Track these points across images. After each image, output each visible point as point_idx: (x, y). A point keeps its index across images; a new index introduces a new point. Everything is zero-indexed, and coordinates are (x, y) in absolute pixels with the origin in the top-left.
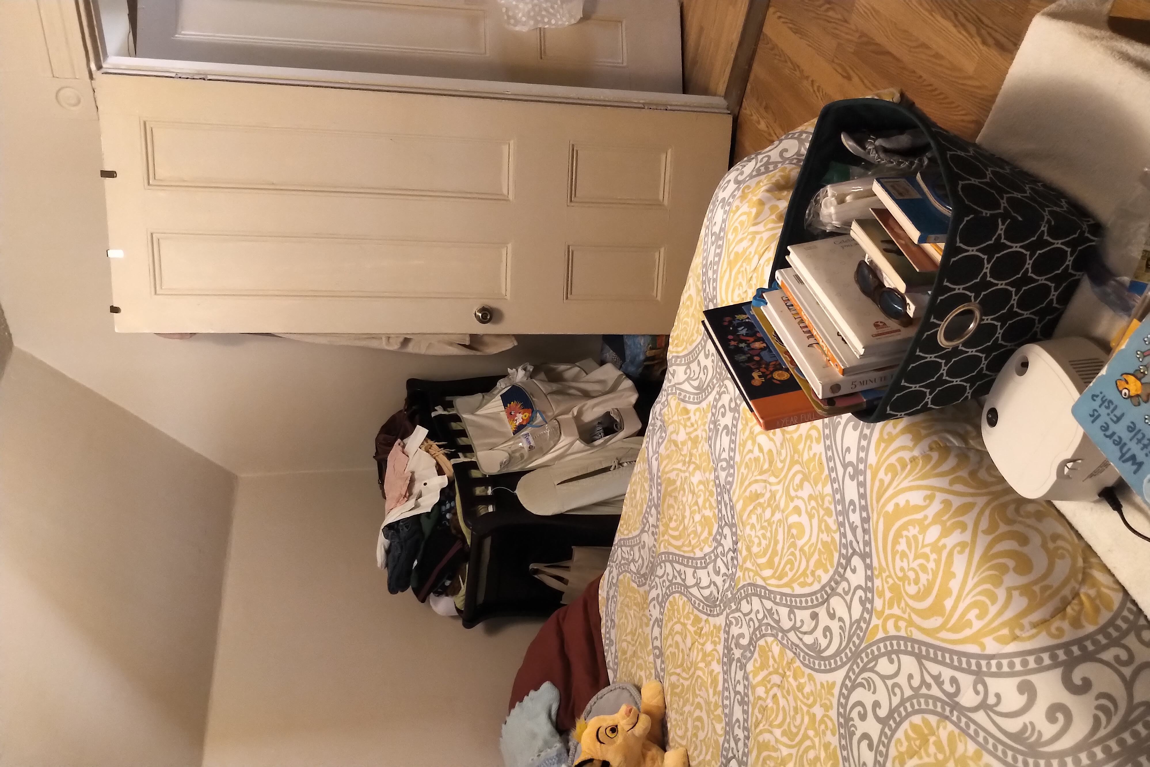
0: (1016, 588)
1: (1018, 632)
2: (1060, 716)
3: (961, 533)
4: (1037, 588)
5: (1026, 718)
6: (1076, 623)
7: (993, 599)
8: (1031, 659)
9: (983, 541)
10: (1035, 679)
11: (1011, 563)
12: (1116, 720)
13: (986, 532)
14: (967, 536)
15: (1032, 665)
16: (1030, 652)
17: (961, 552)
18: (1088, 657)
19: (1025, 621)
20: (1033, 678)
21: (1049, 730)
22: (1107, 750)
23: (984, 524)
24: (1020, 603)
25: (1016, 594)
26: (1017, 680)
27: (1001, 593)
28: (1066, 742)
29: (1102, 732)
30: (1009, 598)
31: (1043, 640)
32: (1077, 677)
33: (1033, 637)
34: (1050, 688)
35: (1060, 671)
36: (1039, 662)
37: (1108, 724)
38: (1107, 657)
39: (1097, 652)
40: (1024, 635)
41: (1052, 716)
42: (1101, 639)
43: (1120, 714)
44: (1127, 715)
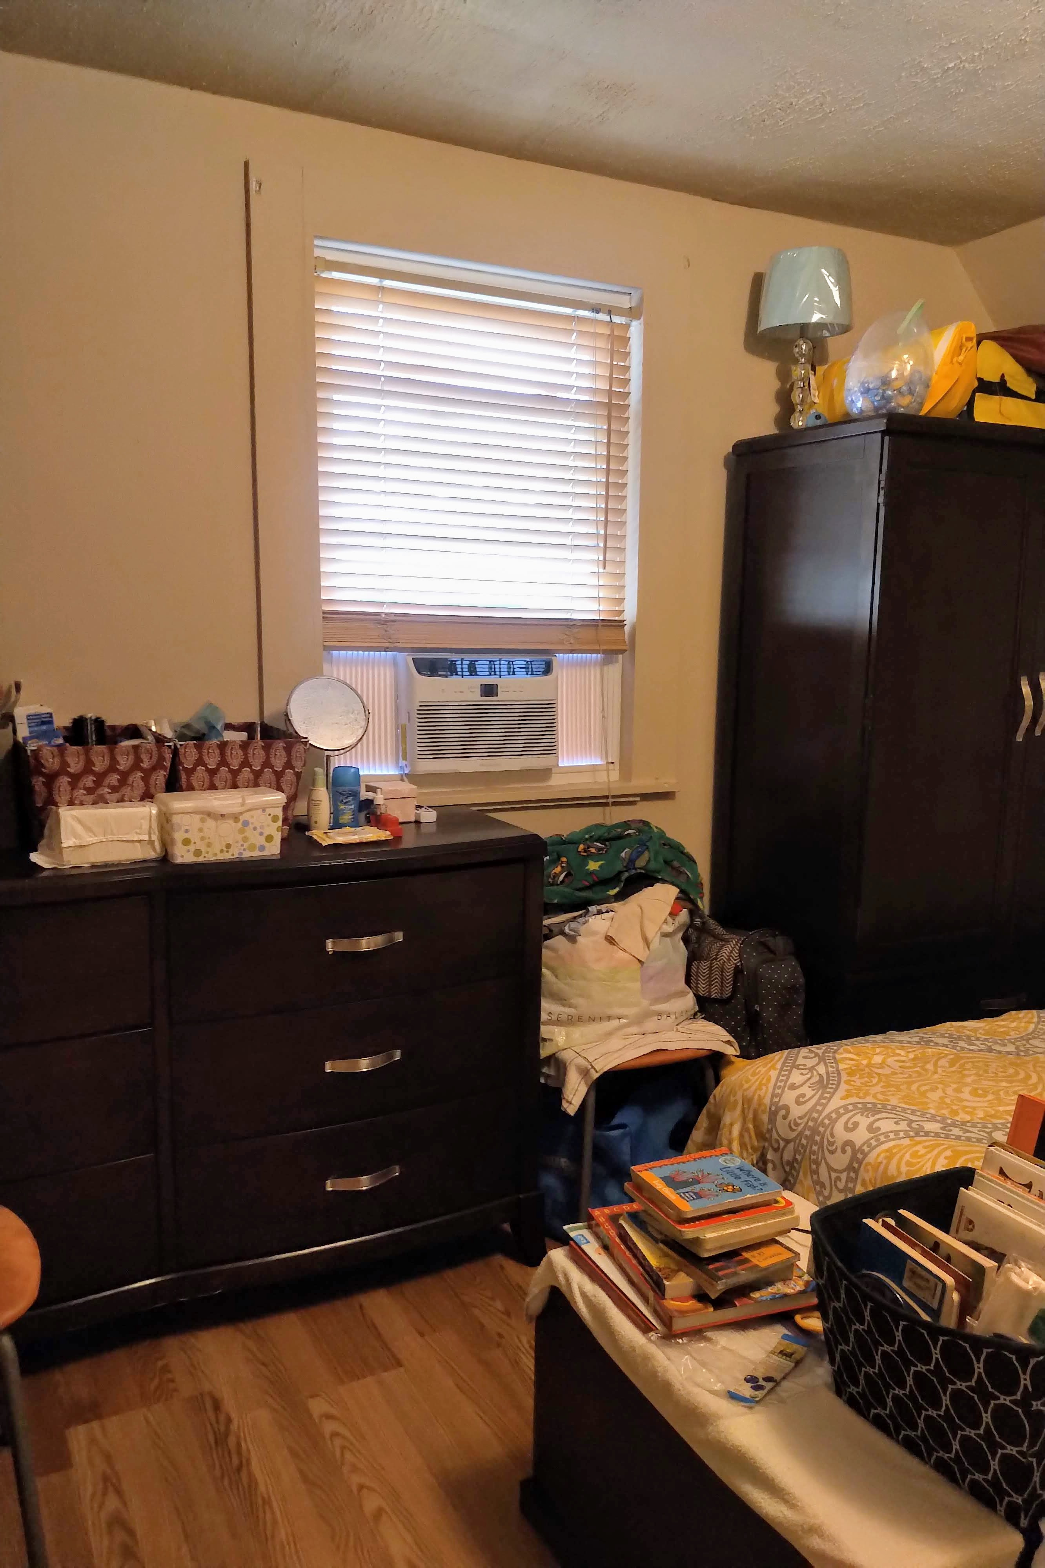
1: (888, 1154)
5: (872, 1119)
8: (875, 1144)
10: (870, 1136)
12: (826, 1143)
15: (874, 1142)
16: (877, 1147)
18: (850, 1168)
19: (885, 1162)
21: (858, 1118)
22: (825, 1125)
25: (895, 1174)
28: (845, 1119)
29: (828, 1132)
31: (872, 1157)
32: (848, 1149)
33: (879, 1155)
34: (860, 1136)
35: (857, 1147)
36: (869, 1146)
37: (827, 1139)
38: (844, 1176)
39: (848, 1174)
40: (883, 1155)
41: (856, 1125)
42: (851, 1185)
43: (825, 1148)
44: (823, 1151)
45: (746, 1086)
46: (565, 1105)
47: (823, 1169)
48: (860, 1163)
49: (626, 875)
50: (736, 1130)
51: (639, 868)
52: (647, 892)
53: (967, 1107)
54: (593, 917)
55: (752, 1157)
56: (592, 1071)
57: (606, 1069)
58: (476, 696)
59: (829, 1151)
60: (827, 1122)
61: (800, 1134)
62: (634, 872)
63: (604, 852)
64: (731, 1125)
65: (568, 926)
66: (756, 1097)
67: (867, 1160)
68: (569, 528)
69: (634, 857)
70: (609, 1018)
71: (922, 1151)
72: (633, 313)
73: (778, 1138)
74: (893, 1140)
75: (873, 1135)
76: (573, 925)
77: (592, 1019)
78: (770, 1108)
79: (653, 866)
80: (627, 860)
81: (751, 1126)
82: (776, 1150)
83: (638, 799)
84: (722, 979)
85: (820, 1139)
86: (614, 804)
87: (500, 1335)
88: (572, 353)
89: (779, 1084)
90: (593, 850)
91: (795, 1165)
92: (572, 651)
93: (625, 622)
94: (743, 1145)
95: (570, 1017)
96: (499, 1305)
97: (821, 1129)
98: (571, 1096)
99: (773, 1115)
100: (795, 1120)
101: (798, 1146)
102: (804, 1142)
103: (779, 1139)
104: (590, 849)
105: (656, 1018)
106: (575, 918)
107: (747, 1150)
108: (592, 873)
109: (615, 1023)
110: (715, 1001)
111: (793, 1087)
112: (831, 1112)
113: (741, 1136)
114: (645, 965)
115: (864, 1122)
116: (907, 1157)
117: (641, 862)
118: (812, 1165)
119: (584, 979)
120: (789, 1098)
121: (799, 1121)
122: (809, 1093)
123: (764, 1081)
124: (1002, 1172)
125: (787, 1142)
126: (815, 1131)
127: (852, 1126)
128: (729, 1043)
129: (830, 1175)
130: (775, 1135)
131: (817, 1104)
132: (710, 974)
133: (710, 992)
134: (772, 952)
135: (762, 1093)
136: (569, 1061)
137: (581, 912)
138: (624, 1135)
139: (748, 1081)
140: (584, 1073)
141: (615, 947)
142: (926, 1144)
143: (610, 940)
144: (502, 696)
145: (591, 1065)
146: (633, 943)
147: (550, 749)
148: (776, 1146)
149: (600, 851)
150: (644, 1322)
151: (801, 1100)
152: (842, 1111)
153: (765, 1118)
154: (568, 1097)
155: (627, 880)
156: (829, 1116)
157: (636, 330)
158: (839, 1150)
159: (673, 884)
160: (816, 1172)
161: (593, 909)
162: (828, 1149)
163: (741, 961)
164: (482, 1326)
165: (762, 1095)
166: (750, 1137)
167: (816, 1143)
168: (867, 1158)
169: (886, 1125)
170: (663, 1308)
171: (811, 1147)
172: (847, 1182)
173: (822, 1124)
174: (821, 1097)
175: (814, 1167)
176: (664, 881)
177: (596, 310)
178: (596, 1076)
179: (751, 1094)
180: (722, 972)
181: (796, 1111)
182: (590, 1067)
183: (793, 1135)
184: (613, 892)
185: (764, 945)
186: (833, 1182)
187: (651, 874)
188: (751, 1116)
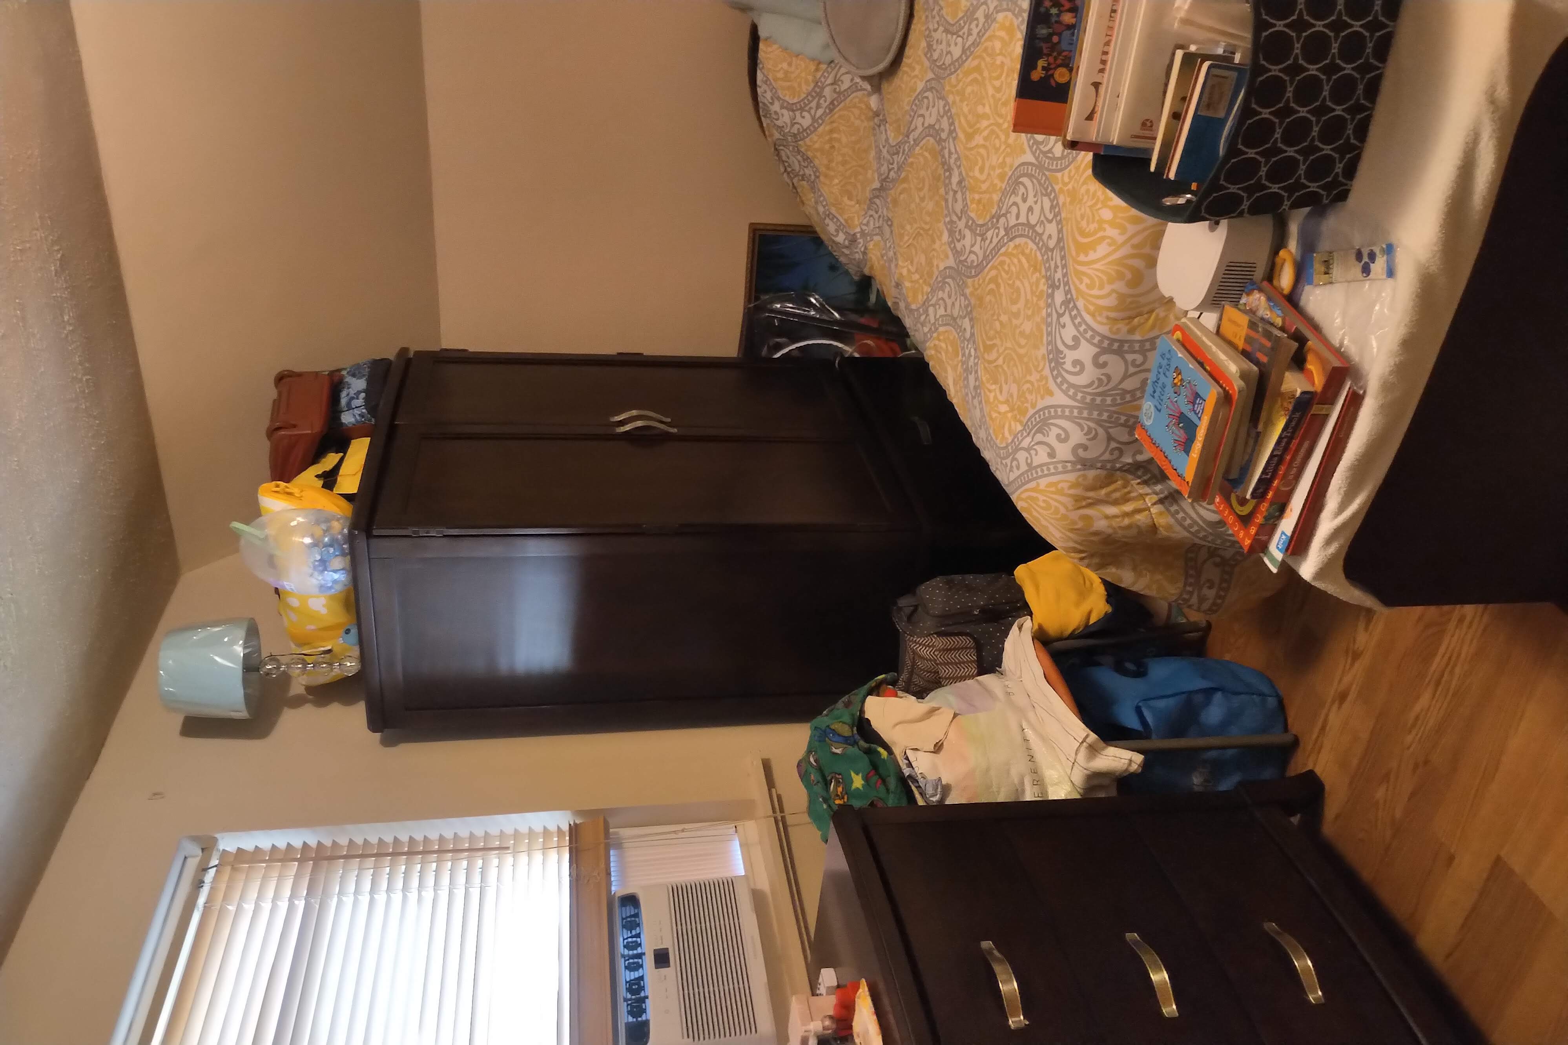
0: (1117, 293)
1: (1097, 314)
2: (1078, 369)
3: (1119, 234)
4: (1129, 300)
5: (1066, 351)
6: (1131, 331)
7: (1101, 287)
8: (1090, 333)
9: (1126, 250)
10: (1083, 342)
11: (1129, 275)
12: (1101, 390)
13: (1134, 247)
14: (1120, 239)
15: (1088, 335)
16: (1093, 330)
17: (1110, 245)
18: (1120, 352)
19: (1105, 313)
20: (1083, 341)
21: (1068, 366)
22: (1083, 398)
23: (1136, 241)
24: (1111, 301)
25: (1114, 295)
26: (1076, 333)
27: (1108, 288)
28: (1072, 379)
29: (1089, 390)
30: (1108, 295)
31: (1104, 330)
32: (1102, 359)
33: (1100, 324)
34: (1086, 352)
35: (1098, 350)
36: (1093, 337)
37: (1096, 388)
38: (1130, 357)
39: (1127, 352)
40: (1099, 319)
41: (1076, 362)
42: (1137, 346)
43: (1106, 388)
44: (1109, 390)
45: (1063, 510)
46: (1134, 767)
47: (1129, 385)
48: (1113, 341)
49: (862, 743)
50: (1112, 510)
51: (852, 731)
52: (876, 724)
53: (1032, 290)
54: (916, 769)
55: (1135, 486)
56: (1089, 740)
57: (1083, 726)
58: (670, 973)
59: (1109, 381)
60: (1080, 395)
61: (1099, 422)
62: (857, 737)
63: (840, 776)
64: (1107, 517)
65: (931, 799)
66: (1072, 492)
67: (1108, 334)
68: (460, 893)
69: (840, 739)
70: (1026, 740)
71: (1086, 280)
72: (207, 846)
73: (1108, 452)
74: (1081, 317)
75: (1081, 338)
76: (930, 791)
77: (1031, 758)
78: (1079, 470)
79: (847, 718)
80: (845, 746)
81: (1103, 492)
82: (1121, 452)
83: (774, 790)
84: (955, 649)
85: (1099, 396)
86: (782, 811)
87: (1416, 766)
88: (249, 907)
89: (1052, 471)
90: (840, 789)
91: (1130, 423)
92: (609, 874)
93: (572, 823)
94: (1125, 500)
95: (1035, 783)
96: (1380, 793)
97: (1088, 399)
98: (1123, 761)
99: (1086, 464)
100: (1085, 434)
101: (1110, 422)
102: (1105, 416)
103: (1110, 449)
104: (839, 793)
105: (1013, 697)
106: (921, 794)
107: (1129, 493)
108: (866, 779)
109: (1029, 733)
110: (979, 656)
111: (1052, 455)
112: (1069, 397)
113: (1115, 503)
114: (957, 712)
115: (1070, 356)
116: (1095, 292)
117: (846, 731)
118: (1127, 400)
119: (988, 770)
120: (1064, 452)
121: (1086, 428)
122: (1055, 431)
123: (1053, 489)
124: (1090, 117)
125: (1110, 438)
126: (1092, 406)
127: (1078, 367)
128: (1020, 628)
129: (1131, 376)
130: (1107, 456)
131: (1063, 417)
132: (952, 663)
133: (971, 662)
134: (916, 607)
135: (1065, 485)
136: (1085, 771)
137: (913, 788)
138: (1149, 707)
139: (1057, 511)
140: (1093, 750)
141: (944, 744)
142: (1077, 282)
143: (938, 748)
144: (667, 942)
145: (1082, 742)
146: (936, 727)
147: (727, 887)
148: (1116, 453)
149: (839, 782)
150: (1348, 409)
151: (1063, 436)
152: (1065, 386)
153: (1092, 474)
154: (1124, 764)
155: (866, 741)
156: (1073, 398)
157: (228, 843)
158: (1104, 371)
159: (863, 702)
160: (1132, 392)
161: (907, 772)
162: (1107, 384)
163: (932, 634)
164: (1413, 795)
165: (1068, 484)
166: (1115, 491)
167: (1103, 401)
168: (1107, 335)
169: (1069, 332)
170: (1327, 386)
171: (1109, 405)
172: (1135, 352)
173: (1083, 401)
174: (1056, 417)
175: (1128, 397)
176: (862, 711)
177: (198, 884)
178: (1093, 736)
179: (1069, 499)
180: (947, 650)
181: (1077, 436)
182: (1085, 744)
183: (1101, 431)
184: (884, 753)
185: (910, 618)
186: (1139, 369)
187: (856, 721)
188: (1091, 494)
